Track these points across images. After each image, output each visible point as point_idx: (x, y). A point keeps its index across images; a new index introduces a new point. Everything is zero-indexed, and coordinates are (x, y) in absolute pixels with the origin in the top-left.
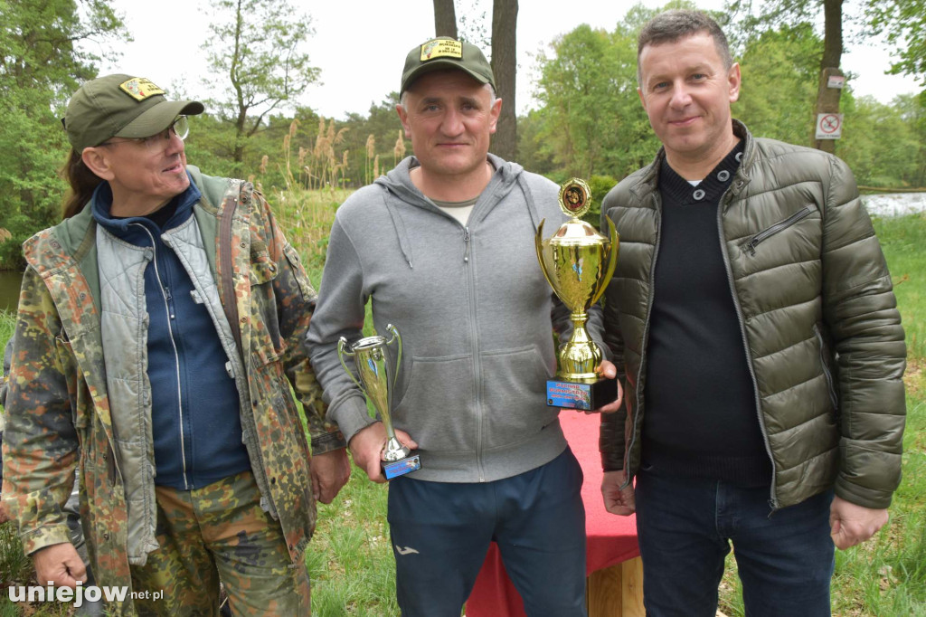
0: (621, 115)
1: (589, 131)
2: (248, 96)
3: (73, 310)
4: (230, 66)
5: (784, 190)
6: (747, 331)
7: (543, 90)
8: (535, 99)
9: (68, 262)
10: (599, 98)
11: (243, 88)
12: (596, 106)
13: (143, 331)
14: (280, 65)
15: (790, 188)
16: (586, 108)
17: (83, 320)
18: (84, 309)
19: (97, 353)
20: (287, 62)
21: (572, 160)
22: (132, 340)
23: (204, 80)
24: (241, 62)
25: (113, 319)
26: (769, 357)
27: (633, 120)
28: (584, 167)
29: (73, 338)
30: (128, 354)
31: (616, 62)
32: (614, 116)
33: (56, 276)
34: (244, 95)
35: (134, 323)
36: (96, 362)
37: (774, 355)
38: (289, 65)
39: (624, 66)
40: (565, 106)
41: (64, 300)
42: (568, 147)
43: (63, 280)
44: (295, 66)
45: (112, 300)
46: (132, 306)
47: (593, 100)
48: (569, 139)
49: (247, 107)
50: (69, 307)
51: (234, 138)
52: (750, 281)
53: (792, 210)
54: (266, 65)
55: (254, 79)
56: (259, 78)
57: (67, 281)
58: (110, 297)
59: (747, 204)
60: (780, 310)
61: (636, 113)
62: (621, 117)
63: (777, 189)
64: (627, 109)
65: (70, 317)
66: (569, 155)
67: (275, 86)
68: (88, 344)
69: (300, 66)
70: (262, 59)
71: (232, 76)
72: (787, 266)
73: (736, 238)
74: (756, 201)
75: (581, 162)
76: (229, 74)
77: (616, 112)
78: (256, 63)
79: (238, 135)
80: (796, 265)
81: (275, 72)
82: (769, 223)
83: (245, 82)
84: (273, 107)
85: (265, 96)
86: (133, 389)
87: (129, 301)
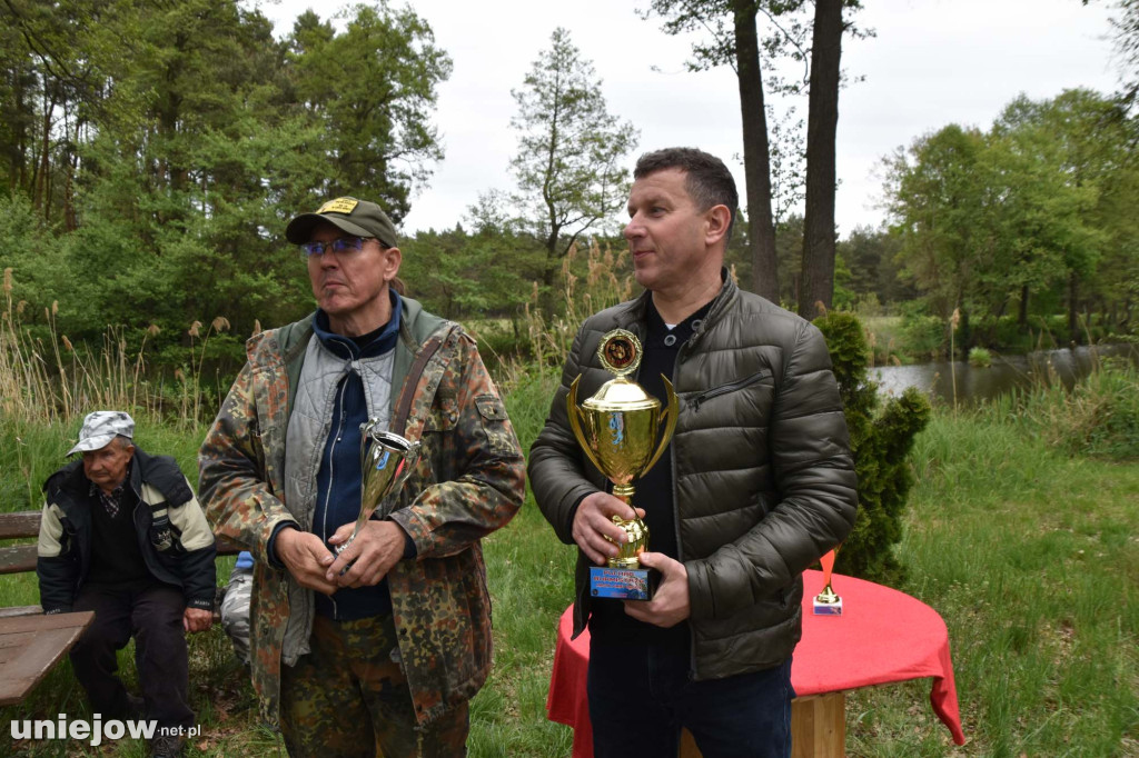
0: (998, 232)
1: (958, 251)
2: (561, 214)
3: (269, 406)
4: (544, 182)
5: (744, 350)
6: (678, 489)
7: (901, 203)
8: (893, 214)
9: (278, 362)
10: (971, 212)
11: (556, 205)
12: (966, 222)
13: (323, 436)
14: (597, 180)
15: (750, 350)
16: (954, 225)
17: (275, 417)
18: (280, 406)
19: (280, 449)
20: (605, 176)
21: (938, 286)
22: (311, 442)
23: (515, 198)
24: (555, 178)
25: (299, 419)
26: (698, 519)
27: (1013, 237)
28: (951, 294)
29: (263, 432)
30: (303, 455)
31: (992, 169)
32: (990, 233)
33: (264, 373)
34: (557, 213)
35: (317, 426)
36: (277, 458)
37: (703, 519)
38: (607, 180)
39: (1003, 173)
40: (928, 223)
41: (264, 396)
42: (933, 270)
43: (268, 378)
44: (613, 181)
45: (303, 401)
46: (320, 411)
47: (963, 215)
48: (933, 260)
49: (560, 225)
50: (267, 403)
51: (544, 259)
52: (688, 437)
53: (747, 372)
54: (582, 180)
55: (570, 195)
56: (574, 194)
57: (272, 379)
58: (303, 399)
59: (706, 358)
60: (716, 473)
61: (1017, 229)
62: (997, 234)
63: (740, 348)
64: (1007, 223)
65: (266, 412)
66: (932, 279)
67: (591, 203)
68: (275, 439)
69: (618, 181)
70: (578, 173)
71: (545, 193)
72: (728, 429)
73: (685, 391)
74: (715, 357)
75: (948, 287)
76: (542, 190)
77: (992, 228)
78: (571, 179)
79: (549, 256)
80: (740, 429)
81: (591, 188)
82: (721, 381)
83: (559, 199)
84: (587, 226)
85: (579, 214)
86: (301, 489)
87: (318, 405)
